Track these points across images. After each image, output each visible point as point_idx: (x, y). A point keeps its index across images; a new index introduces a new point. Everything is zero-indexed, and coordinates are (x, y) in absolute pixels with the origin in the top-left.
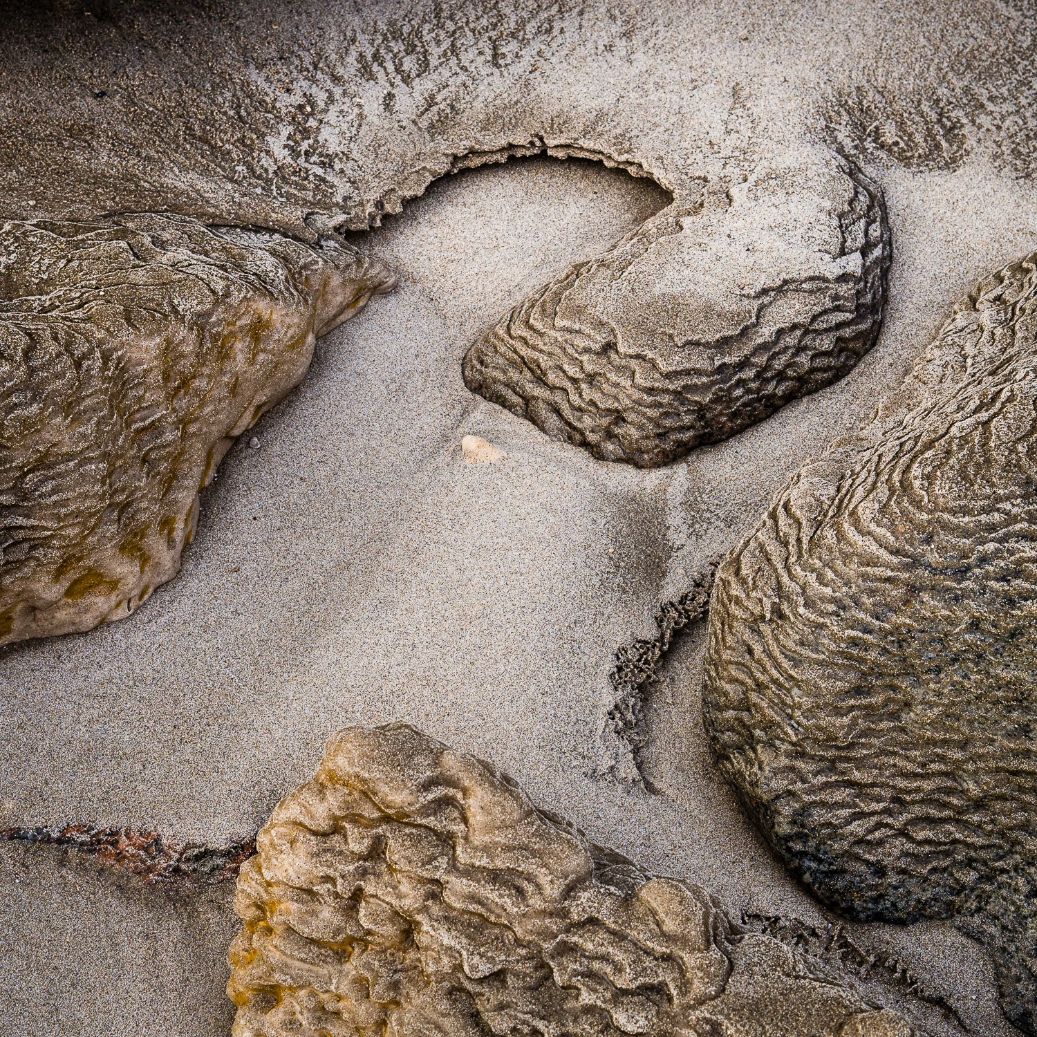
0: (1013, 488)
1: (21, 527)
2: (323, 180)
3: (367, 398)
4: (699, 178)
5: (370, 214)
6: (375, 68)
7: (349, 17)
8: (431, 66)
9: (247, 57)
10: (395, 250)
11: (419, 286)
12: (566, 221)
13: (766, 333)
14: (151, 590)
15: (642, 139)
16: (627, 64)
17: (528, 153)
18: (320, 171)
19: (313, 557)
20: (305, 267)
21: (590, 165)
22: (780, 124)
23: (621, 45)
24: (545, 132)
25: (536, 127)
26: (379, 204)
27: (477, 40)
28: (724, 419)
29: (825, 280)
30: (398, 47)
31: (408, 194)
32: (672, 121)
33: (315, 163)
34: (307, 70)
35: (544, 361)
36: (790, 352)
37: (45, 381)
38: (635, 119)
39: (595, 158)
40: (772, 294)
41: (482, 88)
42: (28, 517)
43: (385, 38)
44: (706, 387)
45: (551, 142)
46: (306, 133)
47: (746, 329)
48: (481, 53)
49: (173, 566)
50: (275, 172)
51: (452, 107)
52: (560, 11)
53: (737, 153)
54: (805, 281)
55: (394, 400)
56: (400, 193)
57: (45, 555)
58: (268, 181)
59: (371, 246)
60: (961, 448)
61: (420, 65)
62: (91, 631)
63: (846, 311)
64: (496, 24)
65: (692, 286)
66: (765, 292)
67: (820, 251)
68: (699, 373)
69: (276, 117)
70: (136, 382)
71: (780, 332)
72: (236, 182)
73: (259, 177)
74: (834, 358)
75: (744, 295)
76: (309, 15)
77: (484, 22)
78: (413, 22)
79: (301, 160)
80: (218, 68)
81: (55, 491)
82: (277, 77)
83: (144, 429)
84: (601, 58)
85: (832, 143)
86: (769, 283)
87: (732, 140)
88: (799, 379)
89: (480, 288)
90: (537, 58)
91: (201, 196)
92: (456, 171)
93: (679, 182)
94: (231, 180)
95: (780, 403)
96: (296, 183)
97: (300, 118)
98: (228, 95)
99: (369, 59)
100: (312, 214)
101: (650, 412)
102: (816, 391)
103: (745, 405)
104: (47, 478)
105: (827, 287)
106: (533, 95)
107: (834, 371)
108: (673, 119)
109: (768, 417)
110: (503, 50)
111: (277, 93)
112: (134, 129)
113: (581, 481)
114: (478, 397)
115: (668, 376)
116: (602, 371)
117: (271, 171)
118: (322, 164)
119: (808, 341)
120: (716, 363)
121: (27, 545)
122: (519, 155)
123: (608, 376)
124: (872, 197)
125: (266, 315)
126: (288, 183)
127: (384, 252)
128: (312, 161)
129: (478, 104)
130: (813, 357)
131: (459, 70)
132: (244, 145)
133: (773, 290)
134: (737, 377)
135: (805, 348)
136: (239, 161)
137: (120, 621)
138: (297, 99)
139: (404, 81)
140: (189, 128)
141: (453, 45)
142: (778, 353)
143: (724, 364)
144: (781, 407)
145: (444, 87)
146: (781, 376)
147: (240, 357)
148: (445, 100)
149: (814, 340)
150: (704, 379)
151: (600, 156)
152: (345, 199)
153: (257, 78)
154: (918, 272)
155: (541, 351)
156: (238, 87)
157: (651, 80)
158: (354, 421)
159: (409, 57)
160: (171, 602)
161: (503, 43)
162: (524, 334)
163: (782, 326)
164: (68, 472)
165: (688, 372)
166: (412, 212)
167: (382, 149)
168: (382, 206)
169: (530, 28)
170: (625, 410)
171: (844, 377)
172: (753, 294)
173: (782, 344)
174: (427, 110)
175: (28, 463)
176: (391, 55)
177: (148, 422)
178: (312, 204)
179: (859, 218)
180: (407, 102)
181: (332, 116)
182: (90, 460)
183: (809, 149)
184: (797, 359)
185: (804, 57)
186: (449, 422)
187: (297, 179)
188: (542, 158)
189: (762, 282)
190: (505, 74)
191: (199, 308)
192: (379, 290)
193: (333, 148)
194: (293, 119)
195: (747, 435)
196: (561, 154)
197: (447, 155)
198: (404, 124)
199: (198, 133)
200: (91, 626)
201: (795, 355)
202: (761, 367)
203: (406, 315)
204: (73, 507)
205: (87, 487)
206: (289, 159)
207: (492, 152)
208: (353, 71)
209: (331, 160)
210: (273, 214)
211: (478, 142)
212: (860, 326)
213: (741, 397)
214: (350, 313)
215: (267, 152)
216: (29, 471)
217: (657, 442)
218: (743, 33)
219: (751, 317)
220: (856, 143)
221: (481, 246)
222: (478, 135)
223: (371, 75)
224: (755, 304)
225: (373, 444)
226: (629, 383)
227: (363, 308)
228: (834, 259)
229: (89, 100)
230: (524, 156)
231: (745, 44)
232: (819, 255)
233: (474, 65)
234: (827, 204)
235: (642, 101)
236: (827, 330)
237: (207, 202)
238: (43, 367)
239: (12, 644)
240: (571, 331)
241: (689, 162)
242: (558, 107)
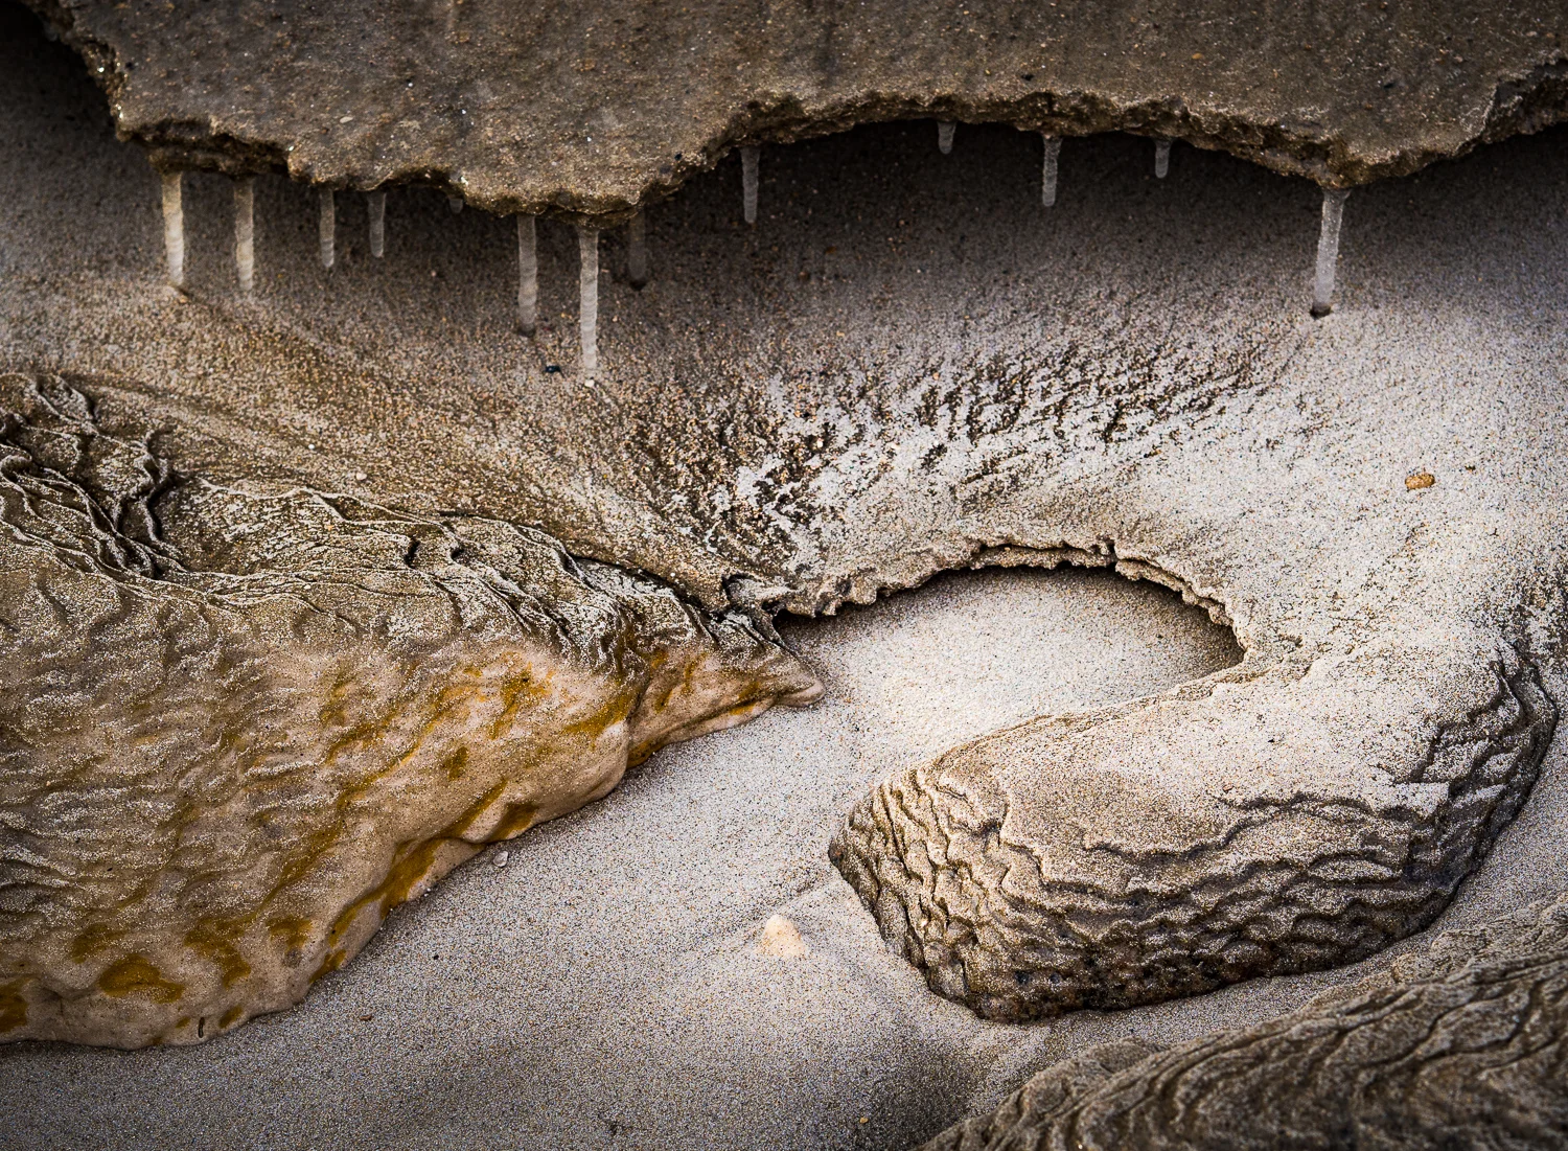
0: (1315, 1134)
1: (25, 864)
2: (784, 538)
3: (686, 836)
4: (1290, 639)
5: (823, 596)
6: (943, 410)
7: (945, 340)
8: (1019, 422)
9: (775, 363)
10: (848, 655)
11: (851, 710)
12: (1097, 665)
13: (1230, 862)
14: (244, 1017)
15: (1243, 573)
16: (1284, 470)
17: (1088, 563)
18: (786, 524)
19: (474, 1028)
20: (664, 634)
21: (1163, 595)
22: (1448, 589)
23: (1292, 443)
24: (1120, 537)
25: (1109, 526)
26: (844, 585)
27: (1100, 400)
28: (1126, 975)
29: (1366, 810)
30: (988, 389)
31: (891, 579)
32: (1299, 556)
33: (786, 514)
34: (849, 395)
35: (912, 832)
36: (1261, 901)
37: (109, 666)
38: (1250, 544)
39: (1175, 586)
40: (1272, 810)
41: (1068, 463)
42: (38, 851)
43: (978, 377)
44: (1101, 917)
45: (1122, 552)
46: (796, 473)
47: (1204, 848)
48: (1094, 419)
49: (288, 991)
50: (724, 514)
51: (1015, 480)
52: (1235, 386)
53: (1361, 616)
54: (1331, 803)
55: (719, 847)
56: (880, 576)
57: (54, 915)
58: (707, 523)
59: (819, 642)
60: (1283, 1054)
61: (1004, 419)
62: (137, 1050)
63: (1384, 864)
64: (1137, 387)
65: (1157, 770)
66: (1261, 803)
67: (1379, 766)
68: (1099, 894)
69: (770, 444)
70: (272, 707)
71: (1256, 867)
72: (662, 514)
73: (699, 516)
74: (1339, 930)
75: (1225, 801)
76: (894, 326)
77: (1123, 380)
78: (1027, 363)
79: (769, 508)
80: (730, 368)
81: (81, 823)
82: (802, 395)
83: (271, 778)
84: (1253, 455)
85: (1514, 632)
86: (1273, 794)
87: (1369, 598)
88: (1271, 945)
89: (928, 728)
90: (1166, 438)
91: (600, 520)
92: (978, 566)
93: (1261, 638)
94: (657, 510)
95: (1230, 975)
96: (745, 534)
97: (800, 454)
98: (723, 404)
99: (941, 397)
100: (744, 577)
101: (1009, 935)
102: (1299, 972)
103: (1167, 962)
104: (78, 804)
105: (1363, 820)
106: (1131, 486)
107: (1335, 950)
108: (1303, 554)
109: (1208, 992)
110: (1126, 420)
111: (790, 416)
112: (569, 420)
113: (884, 1013)
114: (835, 872)
115: (1049, 887)
116: (967, 860)
117: (720, 509)
118: (797, 518)
119: (1299, 891)
120: (1130, 885)
121: (32, 893)
122: (1076, 563)
123: (974, 868)
124: (1526, 716)
125: (539, 674)
126: (734, 531)
127: (828, 652)
128: (783, 511)
129: (1051, 484)
130: (1299, 919)
131: (1051, 434)
132: (704, 471)
133: (1276, 805)
134: (1160, 915)
135: (1293, 901)
136: (683, 489)
137: (182, 1048)
138: (813, 428)
139: (971, 435)
140: (642, 433)
141: (1064, 401)
142: (1243, 897)
143: (1145, 892)
144: (1233, 983)
145: (1019, 452)
146: (1238, 933)
147: (475, 722)
148: (1010, 469)
149: (1311, 893)
150: (1103, 905)
151: (1181, 585)
152: (800, 568)
153: (775, 390)
154: (1549, 840)
155: (911, 817)
156: (742, 398)
157: (1306, 496)
158: (647, 862)
159: (995, 406)
160: (261, 1039)
161: (1132, 411)
162: (903, 789)
163: (1262, 857)
164: (107, 803)
165: (1081, 889)
166: (899, 610)
167: (889, 514)
168: (848, 588)
169: (1180, 399)
170: (981, 925)
171: (1351, 962)
172: (1239, 801)
173: (1253, 884)
174: (978, 477)
175: (53, 776)
176: (973, 398)
177: (276, 770)
178: (751, 564)
179: (1476, 739)
180: (959, 460)
181: (844, 461)
182: (148, 795)
183: (1467, 630)
184: (1271, 914)
185: (1542, 509)
186: (775, 894)
187: (749, 528)
188: (1105, 574)
189: (1262, 789)
190: (1111, 452)
191: (420, 634)
192: (784, 699)
193: (824, 499)
194: (792, 452)
195: (1161, 1010)
196: (1129, 572)
197: (969, 540)
198: (935, 488)
199: (651, 443)
200: (138, 1043)
201: (1268, 907)
202: (1204, 909)
203: (808, 741)
204: (102, 854)
205: (131, 831)
206: (753, 502)
207: (1037, 550)
208: (909, 408)
209: (811, 515)
210: (683, 565)
211: (1022, 531)
212: (1402, 893)
213: (1160, 948)
214: (733, 719)
215: (729, 485)
216: (52, 789)
217: (1010, 983)
218: (1472, 459)
219: (1217, 833)
220: (1554, 640)
221: (961, 673)
222: (1026, 523)
223: (932, 419)
224: (1238, 817)
225: (654, 898)
226: (994, 884)
227: (754, 719)
228: (1395, 782)
229: (533, 372)
230: (1082, 567)
231: (1467, 474)
232: (1374, 771)
233: (1076, 432)
234: (1432, 706)
235: (1275, 521)
236: (1340, 884)
237: (603, 529)
238: (115, 646)
239: (29, 1041)
240: (954, 795)
241: (1289, 614)
242: (1153, 508)
